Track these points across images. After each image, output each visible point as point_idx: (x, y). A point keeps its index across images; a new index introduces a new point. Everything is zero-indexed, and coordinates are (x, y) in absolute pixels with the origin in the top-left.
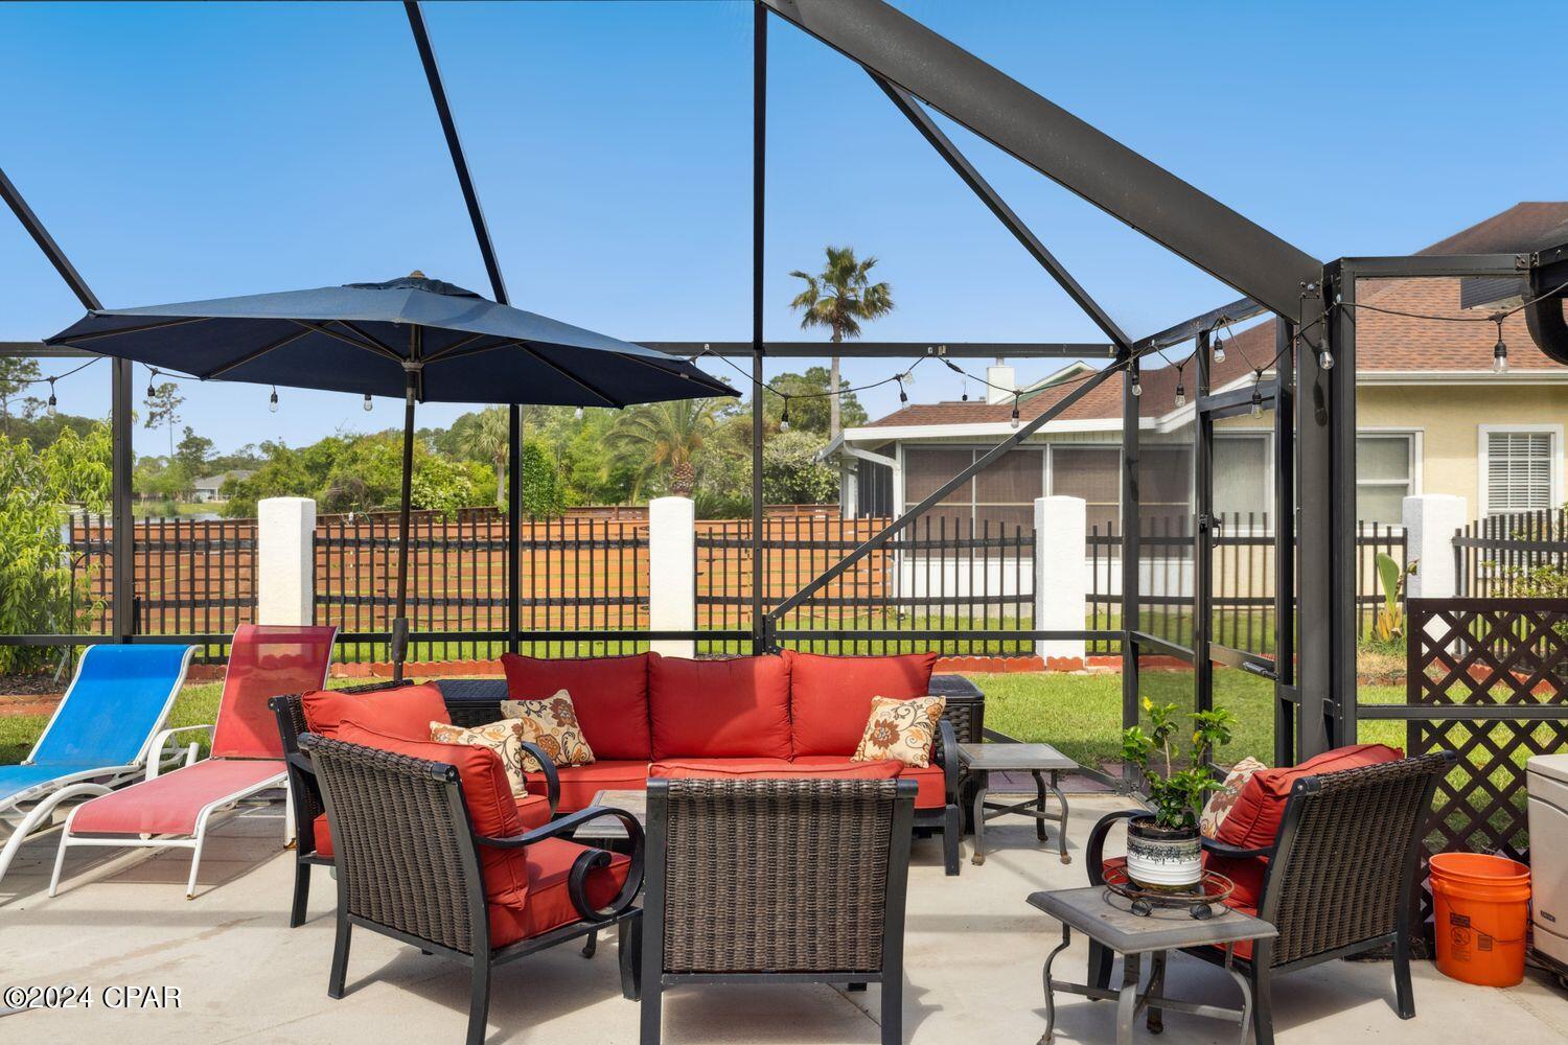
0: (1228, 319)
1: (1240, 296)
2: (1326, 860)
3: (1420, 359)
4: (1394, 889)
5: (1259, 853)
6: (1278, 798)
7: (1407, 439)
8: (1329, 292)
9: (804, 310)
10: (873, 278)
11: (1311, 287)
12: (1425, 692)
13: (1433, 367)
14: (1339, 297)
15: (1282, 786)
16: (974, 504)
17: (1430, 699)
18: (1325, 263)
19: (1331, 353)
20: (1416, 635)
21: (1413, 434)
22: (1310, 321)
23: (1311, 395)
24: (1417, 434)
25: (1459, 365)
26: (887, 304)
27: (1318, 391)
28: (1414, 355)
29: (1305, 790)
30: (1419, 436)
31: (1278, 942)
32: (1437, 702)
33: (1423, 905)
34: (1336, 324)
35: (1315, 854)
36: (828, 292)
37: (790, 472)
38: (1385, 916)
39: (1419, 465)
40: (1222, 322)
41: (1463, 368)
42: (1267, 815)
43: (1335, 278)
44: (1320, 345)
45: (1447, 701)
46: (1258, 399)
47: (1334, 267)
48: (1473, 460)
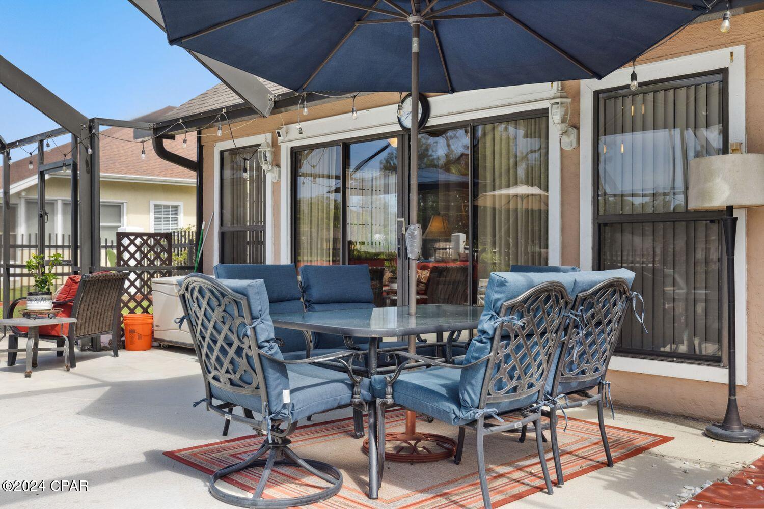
0: (52, 136)
1: (60, 127)
2: (91, 303)
3: (126, 170)
4: (112, 316)
5: (68, 302)
6: (77, 283)
7: (120, 206)
8: (90, 128)
11: (84, 126)
12: (122, 263)
13: (131, 174)
14: (94, 130)
15: (78, 279)
17: (124, 265)
18: (89, 118)
19: (91, 149)
20: (119, 244)
21: (123, 203)
22: (84, 137)
23: (85, 163)
24: (125, 203)
25: (141, 174)
27: (87, 162)
28: (123, 168)
29: (85, 278)
30: (125, 204)
31: (77, 323)
32: (126, 266)
33: (122, 333)
34: (93, 139)
35: (88, 301)
38: (109, 325)
39: (125, 217)
40: (50, 136)
41: (143, 175)
42: (73, 289)
43: (92, 124)
44: (88, 146)
45: (128, 265)
46: (65, 165)
47: (92, 120)
48: (147, 216)
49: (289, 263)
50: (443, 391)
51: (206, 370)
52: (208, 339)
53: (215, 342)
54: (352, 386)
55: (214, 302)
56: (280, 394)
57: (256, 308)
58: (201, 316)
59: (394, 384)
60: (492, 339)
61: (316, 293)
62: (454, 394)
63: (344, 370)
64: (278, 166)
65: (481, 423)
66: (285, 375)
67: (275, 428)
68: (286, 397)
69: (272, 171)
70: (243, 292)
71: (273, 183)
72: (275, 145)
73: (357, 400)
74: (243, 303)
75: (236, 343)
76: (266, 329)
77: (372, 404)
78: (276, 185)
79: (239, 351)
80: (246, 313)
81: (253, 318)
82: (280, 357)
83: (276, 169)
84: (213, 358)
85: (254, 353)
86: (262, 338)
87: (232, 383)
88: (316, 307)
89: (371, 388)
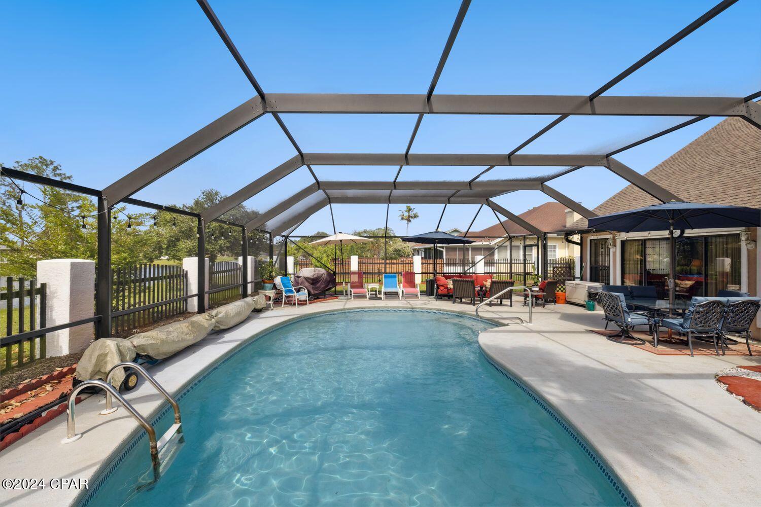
1: (532, 233)
5: (542, 289)
6: (545, 283)
8: (545, 235)
9: (400, 218)
10: (415, 211)
11: (542, 234)
16: (457, 257)
18: (544, 232)
19: (545, 241)
20: (554, 270)
22: (542, 238)
26: (418, 216)
29: (548, 282)
31: (546, 294)
35: (547, 289)
36: (406, 214)
37: (400, 251)
38: (552, 295)
42: (544, 285)
49: (620, 285)
50: (678, 324)
51: (606, 312)
52: (607, 305)
53: (609, 306)
54: (649, 320)
55: (610, 297)
56: (628, 319)
57: (621, 300)
58: (606, 300)
59: (662, 321)
60: (693, 313)
61: (635, 294)
62: (681, 325)
63: (647, 316)
64: (615, 246)
65: (690, 333)
66: (629, 315)
67: (627, 327)
68: (629, 320)
69: (613, 248)
70: (618, 296)
71: (613, 252)
72: (614, 239)
73: (650, 323)
74: (618, 298)
75: (616, 307)
76: (624, 304)
77: (655, 325)
78: (615, 253)
79: (616, 308)
80: (619, 301)
81: (621, 302)
82: (628, 311)
83: (614, 247)
84: (608, 309)
85: (621, 309)
86: (623, 306)
87: (614, 315)
88: (635, 298)
89: (655, 321)
